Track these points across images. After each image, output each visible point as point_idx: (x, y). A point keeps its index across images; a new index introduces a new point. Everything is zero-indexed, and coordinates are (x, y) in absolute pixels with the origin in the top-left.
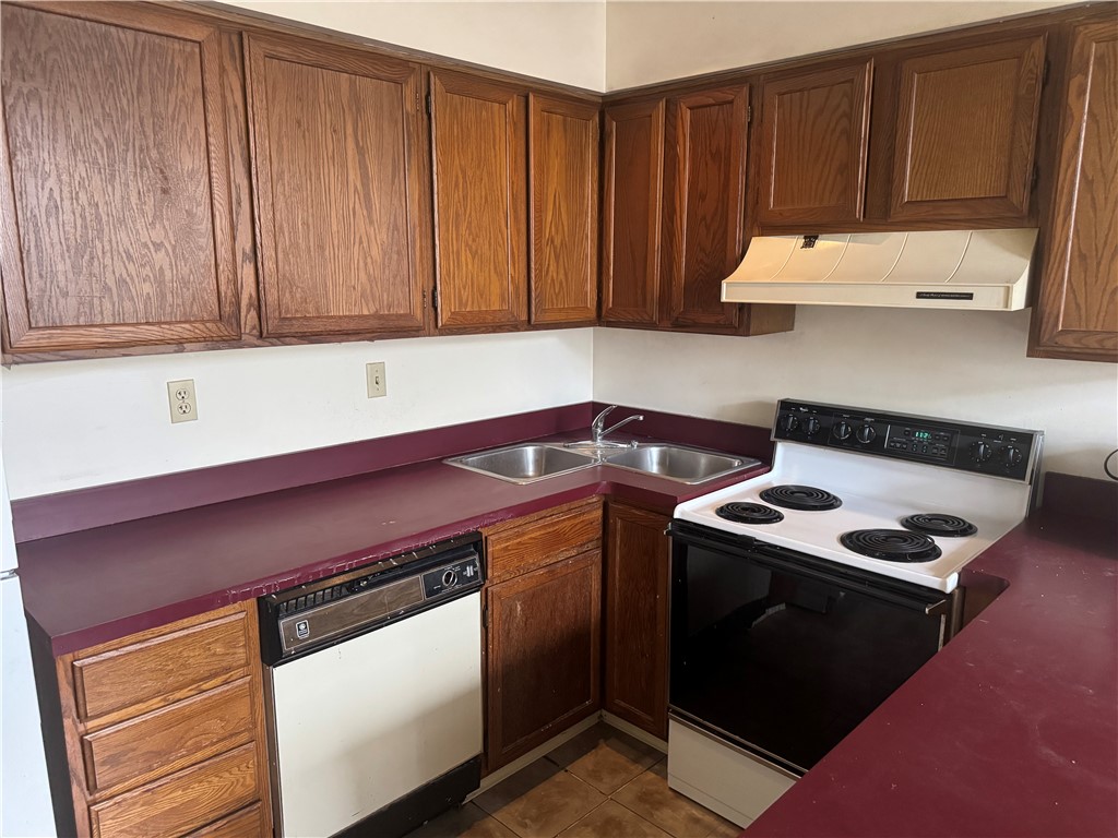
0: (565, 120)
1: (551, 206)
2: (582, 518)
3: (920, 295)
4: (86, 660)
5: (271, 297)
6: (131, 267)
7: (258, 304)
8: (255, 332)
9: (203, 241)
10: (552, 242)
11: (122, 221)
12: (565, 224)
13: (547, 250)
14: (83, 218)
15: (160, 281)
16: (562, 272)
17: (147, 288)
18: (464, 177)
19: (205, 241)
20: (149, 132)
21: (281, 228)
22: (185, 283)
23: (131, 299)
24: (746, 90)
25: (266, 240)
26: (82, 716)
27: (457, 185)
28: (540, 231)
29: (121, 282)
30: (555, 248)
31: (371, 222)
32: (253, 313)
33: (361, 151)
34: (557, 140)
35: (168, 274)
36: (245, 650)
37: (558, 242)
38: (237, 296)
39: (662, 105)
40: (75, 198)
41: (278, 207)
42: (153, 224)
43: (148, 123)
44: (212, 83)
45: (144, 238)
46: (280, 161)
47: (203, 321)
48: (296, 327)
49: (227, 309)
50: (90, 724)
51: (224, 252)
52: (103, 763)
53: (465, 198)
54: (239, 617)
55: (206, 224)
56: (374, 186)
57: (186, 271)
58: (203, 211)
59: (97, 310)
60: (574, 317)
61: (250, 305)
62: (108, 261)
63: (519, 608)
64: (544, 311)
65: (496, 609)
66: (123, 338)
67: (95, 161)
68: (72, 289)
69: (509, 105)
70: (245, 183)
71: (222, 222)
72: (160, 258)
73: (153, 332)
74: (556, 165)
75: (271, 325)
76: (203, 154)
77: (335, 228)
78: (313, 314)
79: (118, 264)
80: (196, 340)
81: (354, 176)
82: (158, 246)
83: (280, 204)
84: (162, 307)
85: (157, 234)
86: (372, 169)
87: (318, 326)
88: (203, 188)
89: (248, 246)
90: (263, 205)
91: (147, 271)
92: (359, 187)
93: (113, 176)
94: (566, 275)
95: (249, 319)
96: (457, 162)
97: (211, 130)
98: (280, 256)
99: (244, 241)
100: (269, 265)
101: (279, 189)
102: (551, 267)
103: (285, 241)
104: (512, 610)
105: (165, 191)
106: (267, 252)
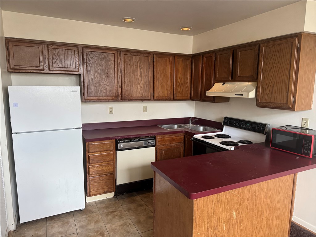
0: (183, 61)
1: (179, 77)
2: (179, 137)
3: (235, 95)
4: (90, 144)
5: (123, 93)
6: (102, 88)
7: (121, 94)
8: (121, 99)
9: (113, 84)
10: (179, 83)
11: (101, 81)
12: (182, 80)
13: (178, 85)
14: (96, 81)
15: (106, 90)
16: (181, 89)
17: (104, 91)
18: (160, 73)
19: (114, 84)
20: (106, 68)
21: (126, 82)
22: (110, 91)
23: (102, 93)
24: (214, 54)
25: (123, 84)
26: (89, 152)
27: (158, 74)
28: (176, 82)
29: (101, 90)
30: (180, 85)
31: (142, 81)
32: (121, 96)
33: (140, 69)
34: (181, 64)
35: (108, 89)
36: (112, 147)
37: (180, 83)
38: (118, 93)
39: (201, 57)
40: (95, 78)
41: (125, 79)
42: (106, 82)
43: (106, 66)
44: (116, 60)
45: (104, 84)
46: (126, 71)
47: (112, 97)
48: (127, 98)
49: (116, 95)
50: (90, 154)
51: (116, 86)
52: (91, 160)
53: (160, 76)
54: (112, 142)
55: (114, 82)
56: (143, 74)
57: (110, 89)
58: (113, 79)
59: (97, 94)
60: (184, 98)
61: (120, 94)
62: (99, 87)
63: (164, 152)
64: (177, 97)
65: (158, 151)
66: (100, 99)
67: (98, 72)
68: (94, 91)
69: (170, 59)
70: (121, 75)
71: (116, 81)
72: (107, 87)
73: (105, 98)
74: (180, 69)
75: (123, 98)
76: (114, 71)
77: (135, 82)
78: (130, 96)
79: (100, 88)
80: (111, 100)
81: (139, 73)
82: (106, 85)
83: (126, 78)
84: (106, 94)
85: (106, 83)
86: (142, 71)
87: (132, 98)
88: (114, 76)
89: (120, 85)
90: (123, 78)
91: (105, 89)
92: (140, 75)
93: (100, 74)
94: (182, 90)
95: (120, 97)
96: (159, 69)
97: (115, 67)
98: (125, 87)
99: (120, 84)
100: (123, 88)
101: (126, 76)
102: (179, 88)
103: (126, 84)
104: (162, 152)
105: (108, 77)
106: (123, 86)
